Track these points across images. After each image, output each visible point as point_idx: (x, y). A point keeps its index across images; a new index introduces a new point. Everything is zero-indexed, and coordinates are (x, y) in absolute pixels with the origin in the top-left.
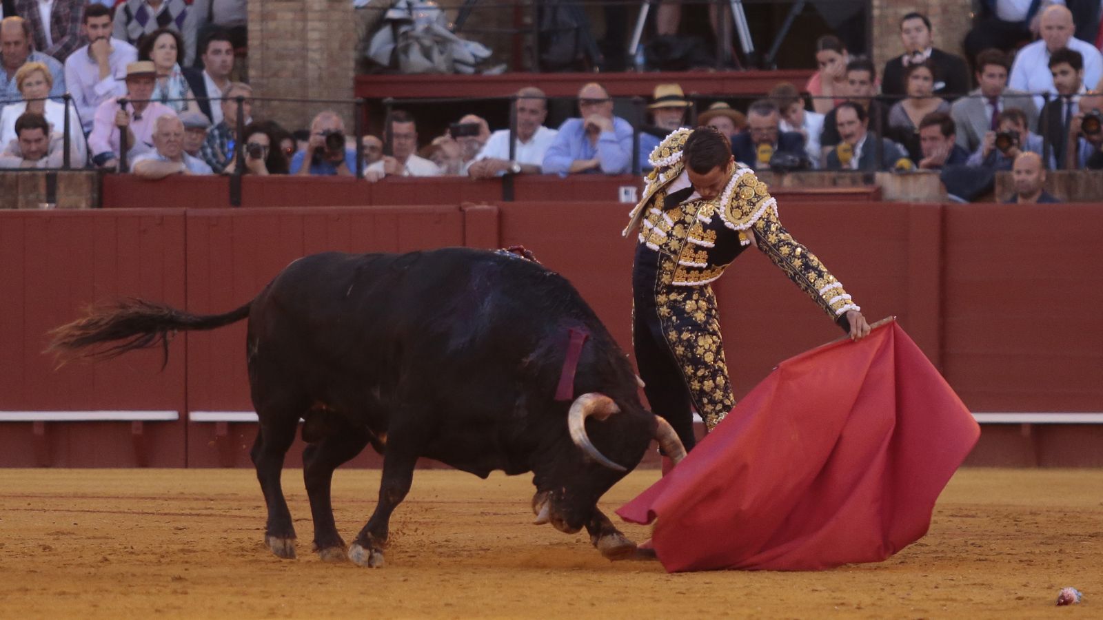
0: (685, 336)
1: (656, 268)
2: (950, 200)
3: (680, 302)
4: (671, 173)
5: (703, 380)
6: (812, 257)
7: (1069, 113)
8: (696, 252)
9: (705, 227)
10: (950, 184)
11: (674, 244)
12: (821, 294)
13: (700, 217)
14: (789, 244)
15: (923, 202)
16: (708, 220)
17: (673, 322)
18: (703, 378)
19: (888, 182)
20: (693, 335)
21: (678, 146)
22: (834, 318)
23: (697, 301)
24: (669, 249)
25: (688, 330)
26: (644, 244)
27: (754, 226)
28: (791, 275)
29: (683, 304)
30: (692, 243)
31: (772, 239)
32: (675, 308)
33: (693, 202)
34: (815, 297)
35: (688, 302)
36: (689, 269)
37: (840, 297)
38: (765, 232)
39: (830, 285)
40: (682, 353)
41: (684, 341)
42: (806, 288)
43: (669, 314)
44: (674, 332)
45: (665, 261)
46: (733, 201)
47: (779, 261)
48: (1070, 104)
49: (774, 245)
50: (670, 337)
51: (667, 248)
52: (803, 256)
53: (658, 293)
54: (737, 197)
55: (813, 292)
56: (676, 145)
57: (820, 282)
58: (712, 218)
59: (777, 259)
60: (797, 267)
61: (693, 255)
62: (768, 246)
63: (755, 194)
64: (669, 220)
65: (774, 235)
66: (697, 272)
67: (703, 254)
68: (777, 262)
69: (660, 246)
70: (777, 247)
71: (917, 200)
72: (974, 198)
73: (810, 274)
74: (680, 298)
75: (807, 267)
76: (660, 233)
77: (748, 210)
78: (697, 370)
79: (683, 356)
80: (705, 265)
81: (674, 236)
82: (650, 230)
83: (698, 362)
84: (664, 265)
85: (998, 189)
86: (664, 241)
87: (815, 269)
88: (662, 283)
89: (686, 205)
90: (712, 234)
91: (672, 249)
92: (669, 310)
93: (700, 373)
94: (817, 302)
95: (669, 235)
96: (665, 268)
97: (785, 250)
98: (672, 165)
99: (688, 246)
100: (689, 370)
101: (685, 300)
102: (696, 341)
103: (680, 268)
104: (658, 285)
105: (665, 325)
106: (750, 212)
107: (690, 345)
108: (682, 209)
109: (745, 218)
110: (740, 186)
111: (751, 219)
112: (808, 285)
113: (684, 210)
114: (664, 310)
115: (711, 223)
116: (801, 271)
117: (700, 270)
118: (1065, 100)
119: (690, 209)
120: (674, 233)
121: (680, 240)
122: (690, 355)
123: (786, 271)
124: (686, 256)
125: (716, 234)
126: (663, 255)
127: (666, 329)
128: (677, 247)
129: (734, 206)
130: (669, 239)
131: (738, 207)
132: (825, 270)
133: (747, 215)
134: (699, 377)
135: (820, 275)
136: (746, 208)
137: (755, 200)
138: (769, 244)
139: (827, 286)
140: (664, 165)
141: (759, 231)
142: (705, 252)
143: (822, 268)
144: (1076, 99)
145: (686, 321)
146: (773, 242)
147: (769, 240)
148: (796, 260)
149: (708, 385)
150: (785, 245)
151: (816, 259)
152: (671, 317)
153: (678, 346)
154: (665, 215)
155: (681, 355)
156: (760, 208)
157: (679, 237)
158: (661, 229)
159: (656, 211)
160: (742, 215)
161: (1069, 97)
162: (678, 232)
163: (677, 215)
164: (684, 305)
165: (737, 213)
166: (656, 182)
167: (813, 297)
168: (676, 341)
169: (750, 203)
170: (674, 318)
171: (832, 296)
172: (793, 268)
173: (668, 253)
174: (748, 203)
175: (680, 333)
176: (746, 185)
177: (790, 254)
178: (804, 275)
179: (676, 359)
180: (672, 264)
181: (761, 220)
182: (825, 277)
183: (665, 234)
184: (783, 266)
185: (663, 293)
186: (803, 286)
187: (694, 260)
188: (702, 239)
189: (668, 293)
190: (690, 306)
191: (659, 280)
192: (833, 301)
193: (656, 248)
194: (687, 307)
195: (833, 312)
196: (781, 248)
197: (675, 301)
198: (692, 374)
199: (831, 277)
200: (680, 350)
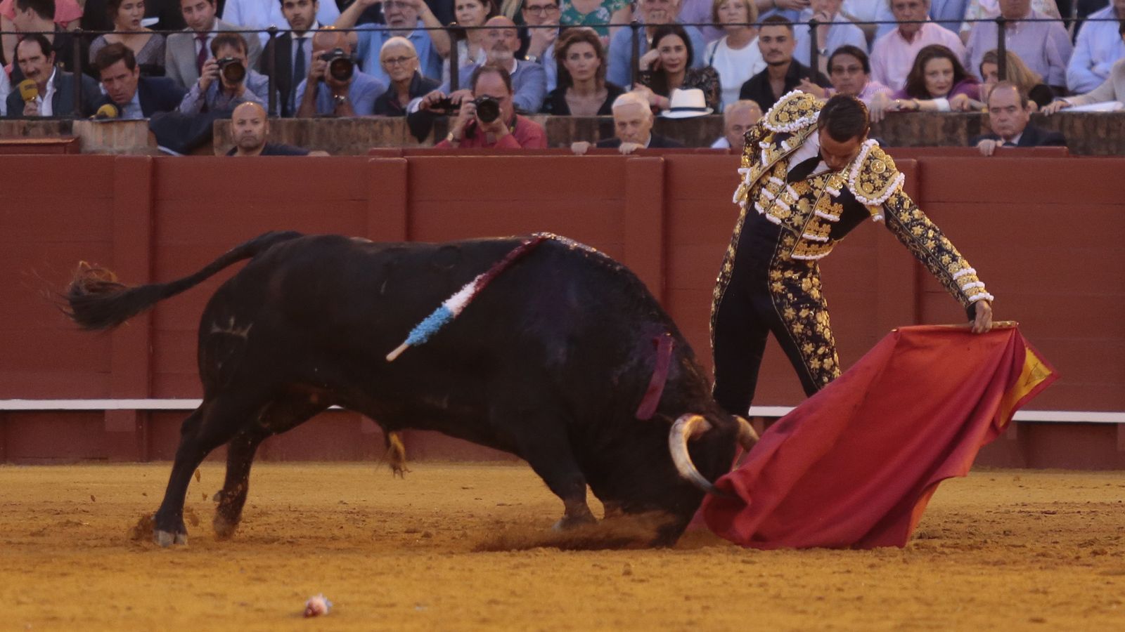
0: (804, 313)
1: (775, 241)
2: (161, 152)
3: (796, 281)
4: (795, 140)
5: (824, 358)
6: (945, 240)
7: (300, 52)
8: (820, 226)
9: (833, 199)
10: (160, 134)
11: (797, 220)
12: (954, 279)
13: (830, 189)
14: (923, 224)
15: (128, 155)
16: (837, 193)
17: (789, 300)
18: (824, 356)
19: (88, 130)
20: (812, 312)
21: (798, 111)
22: (965, 303)
23: (811, 279)
24: (792, 224)
25: (806, 308)
26: (763, 215)
27: (886, 201)
28: (923, 256)
29: (799, 282)
30: (817, 216)
31: (905, 217)
32: (791, 285)
33: (821, 175)
34: (947, 281)
35: (804, 280)
36: (810, 243)
37: (974, 284)
38: (898, 210)
39: (965, 270)
40: (800, 331)
41: (802, 318)
42: (938, 271)
43: (783, 290)
44: (791, 310)
45: (787, 236)
46: (862, 174)
47: (910, 241)
48: (301, 41)
49: (907, 224)
50: (786, 315)
51: (790, 223)
52: (935, 238)
53: (773, 268)
54: (867, 170)
55: (945, 276)
56: (796, 110)
57: (953, 266)
58: (840, 190)
59: (908, 239)
60: (930, 248)
61: (817, 228)
62: (899, 224)
63: (886, 169)
64: (793, 193)
65: (907, 213)
66: (818, 245)
67: (827, 228)
68: (908, 241)
69: (782, 219)
70: (909, 227)
71: (122, 152)
72: (187, 150)
73: (943, 257)
74: (796, 276)
75: (940, 249)
76: (783, 206)
77: (881, 185)
78: (817, 348)
79: (802, 334)
80: (825, 239)
81: (798, 211)
82: (770, 201)
83: (818, 340)
84: (785, 240)
85: (217, 140)
86: (788, 215)
87: (949, 252)
88: (779, 258)
89: (813, 178)
90: (838, 207)
91: (796, 225)
92: (783, 287)
93: (821, 351)
94: (948, 286)
95: (793, 209)
96: (785, 243)
97: (918, 230)
98: (794, 132)
99: (814, 219)
100: (808, 348)
101: (801, 278)
102: (815, 317)
103: (803, 240)
104: (775, 260)
105: (778, 301)
106: (883, 187)
107: (810, 323)
108: (809, 183)
109: (877, 193)
110: (869, 158)
111: (884, 194)
112: (941, 268)
113: (812, 184)
114: (778, 287)
115: (839, 197)
116: (934, 253)
117: (821, 243)
118: (294, 36)
119: (818, 182)
120: (798, 207)
121: (805, 215)
122: (810, 333)
123: (917, 252)
124: (810, 230)
125: (843, 208)
126: (785, 230)
127: (781, 307)
128: (801, 223)
129: (864, 179)
130: (792, 213)
131: (869, 181)
132: (959, 255)
133: (880, 190)
134: (820, 355)
135: (954, 259)
136: (879, 182)
137: (887, 175)
138: (902, 222)
139: (962, 270)
140: (784, 131)
141: (890, 208)
142: (829, 226)
143: (955, 251)
144: (309, 35)
145: (804, 299)
146: (906, 220)
147: (902, 218)
148: (929, 241)
149: (828, 362)
150: (918, 225)
151: (949, 243)
152: (786, 294)
153: (796, 324)
154: (788, 187)
155: (799, 333)
156: (893, 183)
157: (804, 212)
158: (784, 202)
159: (776, 181)
160: (874, 190)
161: (300, 32)
162: (803, 206)
163: (803, 187)
164: (801, 284)
165: (868, 187)
166: (777, 149)
167: (944, 282)
168: (794, 319)
169: (882, 176)
170: (790, 295)
171: (965, 281)
172: (926, 250)
173: (790, 228)
174: (880, 177)
175: (799, 310)
176: (876, 158)
177: (923, 235)
178: (938, 258)
179: (792, 338)
180: (793, 240)
181: (894, 196)
182: (959, 261)
183: (788, 208)
184: (915, 246)
185: (779, 269)
186: (935, 269)
187: (817, 234)
188: (829, 212)
189: (783, 271)
190: (805, 284)
191: (777, 255)
192: (966, 287)
193: (778, 221)
194: (803, 285)
195: (966, 297)
196: (914, 228)
197: (790, 279)
198: (812, 352)
199: (966, 263)
200: (798, 328)
